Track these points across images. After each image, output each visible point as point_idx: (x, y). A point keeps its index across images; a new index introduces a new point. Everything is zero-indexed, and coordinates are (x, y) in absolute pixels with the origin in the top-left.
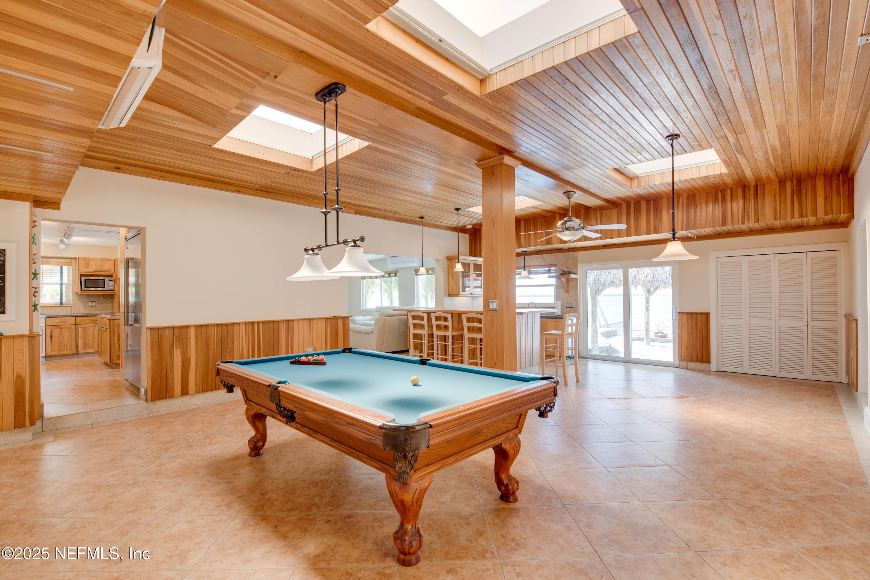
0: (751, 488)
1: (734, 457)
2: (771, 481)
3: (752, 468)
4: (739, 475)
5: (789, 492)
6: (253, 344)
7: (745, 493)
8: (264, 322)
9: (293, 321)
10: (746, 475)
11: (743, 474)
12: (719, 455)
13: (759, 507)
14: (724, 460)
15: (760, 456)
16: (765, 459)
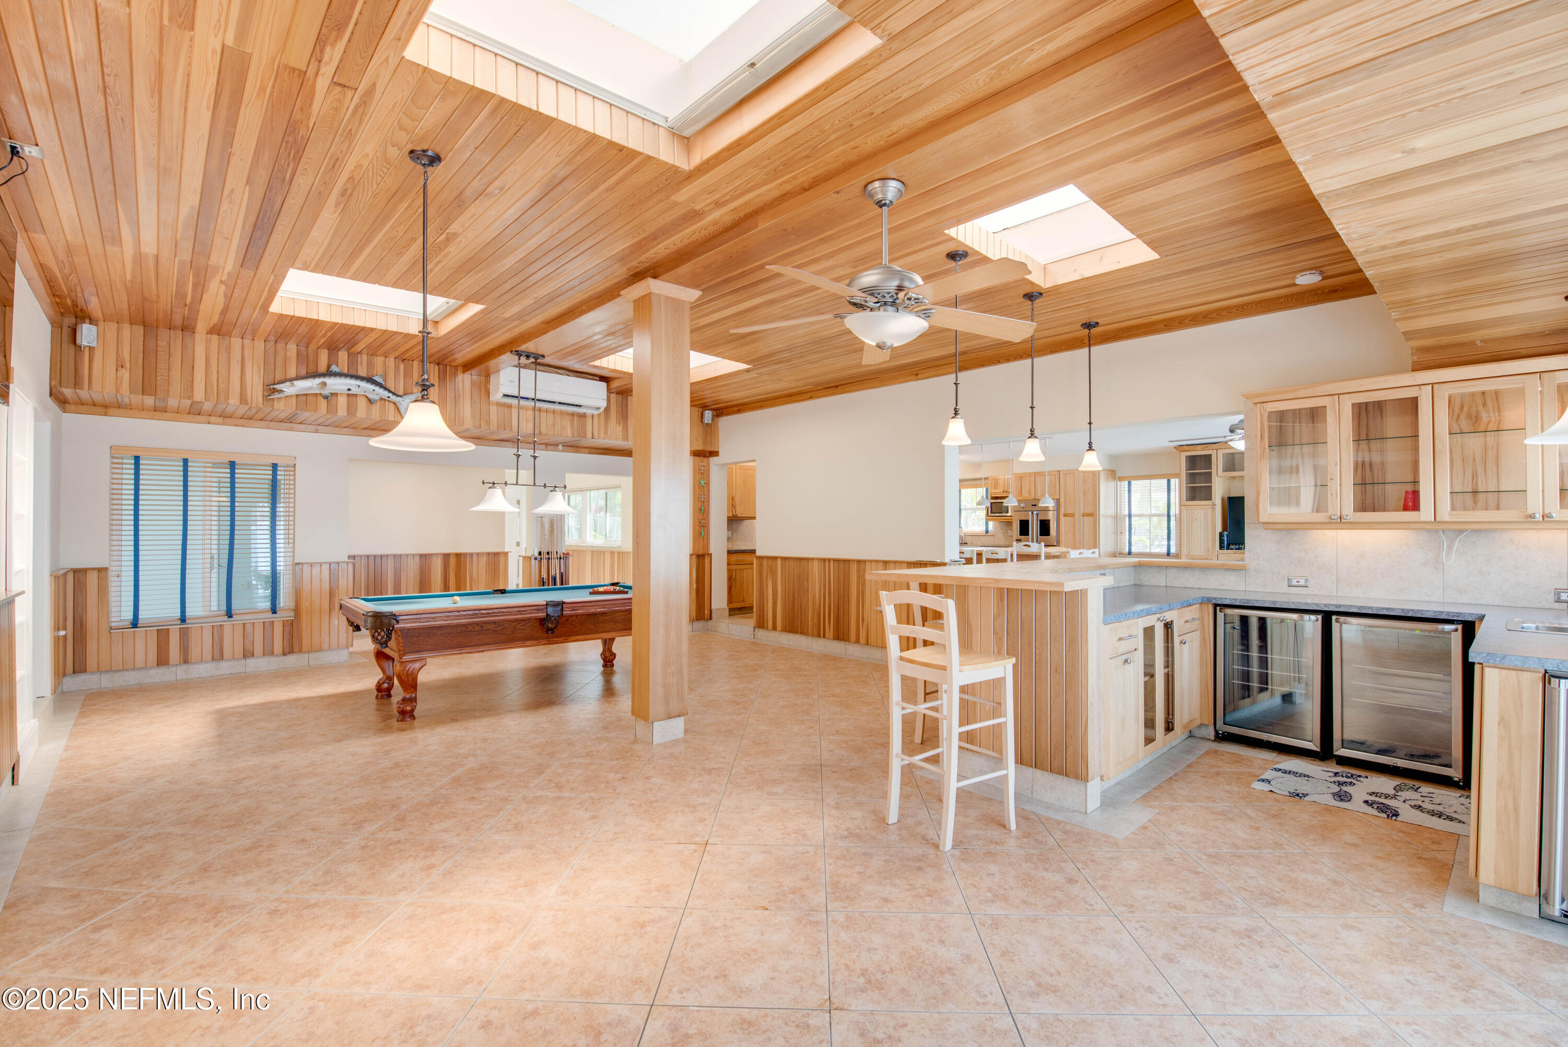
0: (207, 815)
1: (261, 846)
2: (182, 835)
3: (220, 841)
4: (233, 823)
5: (152, 833)
6: (825, 587)
7: (212, 807)
8: (834, 560)
9: (865, 561)
10: (223, 828)
11: (226, 827)
12: (287, 837)
13: (188, 801)
14: (271, 834)
15: (216, 871)
16: (205, 869)
